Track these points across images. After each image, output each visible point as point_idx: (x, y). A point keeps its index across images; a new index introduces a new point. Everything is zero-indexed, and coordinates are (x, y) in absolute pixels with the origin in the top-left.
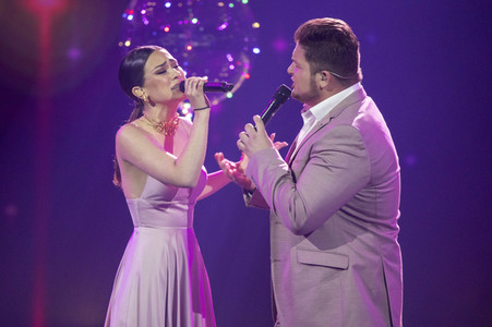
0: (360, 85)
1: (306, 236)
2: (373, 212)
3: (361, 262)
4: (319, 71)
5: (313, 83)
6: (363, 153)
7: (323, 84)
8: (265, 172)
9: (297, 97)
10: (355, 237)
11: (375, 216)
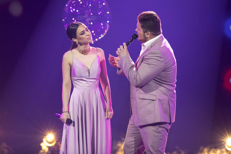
0: (162, 35)
1: (141, 88)
2: (165, 80)
3: (161, 98)
4: (146, 32)
5: (144, 36)
6: (162, 60)
7: (148, 36)
8: (126, 64)
9: (140, 40)
10: (157, 88)
11: (166, 82)
